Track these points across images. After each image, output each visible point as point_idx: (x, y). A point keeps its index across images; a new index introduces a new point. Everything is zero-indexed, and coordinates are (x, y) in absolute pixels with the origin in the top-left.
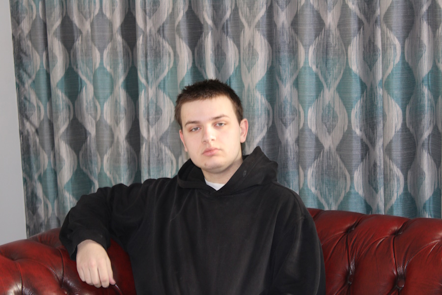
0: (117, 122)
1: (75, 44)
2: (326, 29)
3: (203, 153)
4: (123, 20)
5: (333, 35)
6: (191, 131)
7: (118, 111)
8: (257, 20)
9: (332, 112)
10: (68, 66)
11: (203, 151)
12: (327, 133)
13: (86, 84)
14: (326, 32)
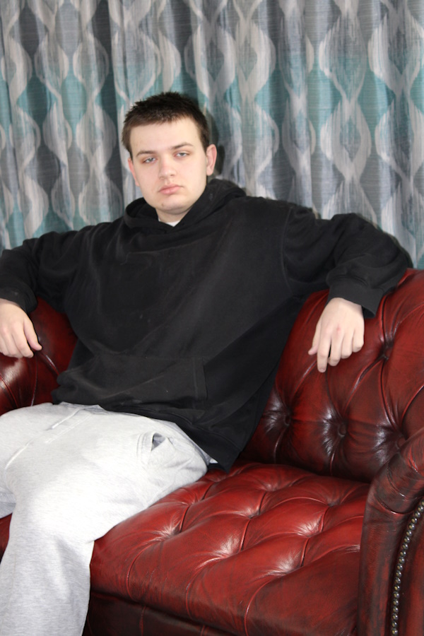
0: (92, 148)
1: (40, 45)
2: (343, 18)
3: (160, 191)
4: (93, 12)
5: (352, 25)
6: (144, 162)
7: (93, 135)
8: (253, 9)
9: (353, 130)
10: (31, 76)
11: (160, 188)
12: (348, 159)
13: (56, 99)
14: (343, 23)
